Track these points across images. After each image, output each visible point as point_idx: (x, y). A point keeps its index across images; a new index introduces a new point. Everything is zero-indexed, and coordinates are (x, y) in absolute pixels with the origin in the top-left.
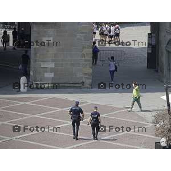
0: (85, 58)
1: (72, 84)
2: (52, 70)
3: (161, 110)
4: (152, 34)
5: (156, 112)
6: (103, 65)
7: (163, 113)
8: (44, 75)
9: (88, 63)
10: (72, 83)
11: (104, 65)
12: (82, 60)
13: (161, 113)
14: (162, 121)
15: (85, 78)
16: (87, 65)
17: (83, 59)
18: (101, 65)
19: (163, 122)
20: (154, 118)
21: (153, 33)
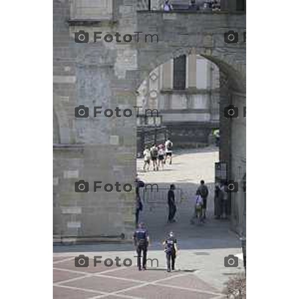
0: (125, 199)
1: (108, 237)
2: (78, 218)
3: (235, 274)
4: (222, 165)
5: (229, 276)
6: (151, 210)
7: (238, 278)
8: (66, 224)
9: (130, 207)
10: (106, 236)
11: (153, 209)
12: (120, 202)
13: (236, 278)
14: (237, 290)
15: (126, 228)
16: (128, 209)
17: (123, 200)
18: (149, 209)
19: (239, 292)
20: (226, 286)
21: (223, 163)
